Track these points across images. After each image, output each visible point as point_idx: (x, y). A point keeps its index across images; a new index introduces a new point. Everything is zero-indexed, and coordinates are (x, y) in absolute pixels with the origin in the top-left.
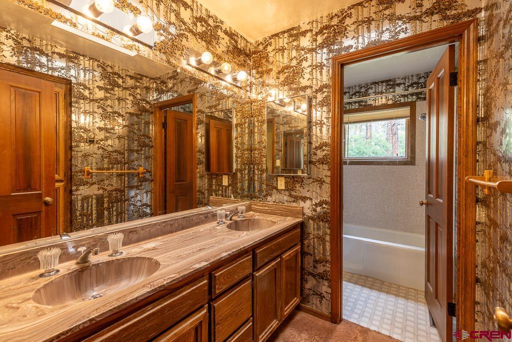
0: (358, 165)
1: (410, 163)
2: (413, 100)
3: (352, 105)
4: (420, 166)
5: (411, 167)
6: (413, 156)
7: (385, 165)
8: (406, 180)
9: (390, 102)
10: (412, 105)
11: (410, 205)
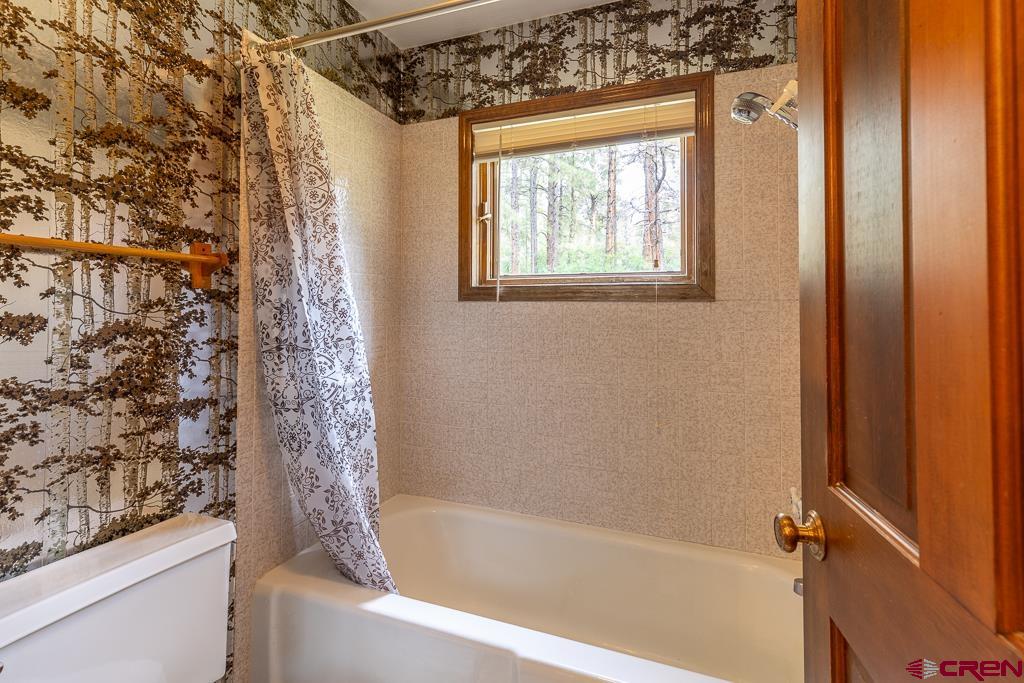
0: (531, 299)
1: (696, 292)
2: (705, 69)
3: (511, 91)
4: (729, 304)
5: (700, 306)
6: (706, 267)
7: (618, 299)
8: (687, 352)
9: (632, 79)
10: (702, 86)
11: (701, 444)
